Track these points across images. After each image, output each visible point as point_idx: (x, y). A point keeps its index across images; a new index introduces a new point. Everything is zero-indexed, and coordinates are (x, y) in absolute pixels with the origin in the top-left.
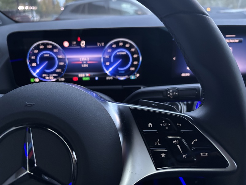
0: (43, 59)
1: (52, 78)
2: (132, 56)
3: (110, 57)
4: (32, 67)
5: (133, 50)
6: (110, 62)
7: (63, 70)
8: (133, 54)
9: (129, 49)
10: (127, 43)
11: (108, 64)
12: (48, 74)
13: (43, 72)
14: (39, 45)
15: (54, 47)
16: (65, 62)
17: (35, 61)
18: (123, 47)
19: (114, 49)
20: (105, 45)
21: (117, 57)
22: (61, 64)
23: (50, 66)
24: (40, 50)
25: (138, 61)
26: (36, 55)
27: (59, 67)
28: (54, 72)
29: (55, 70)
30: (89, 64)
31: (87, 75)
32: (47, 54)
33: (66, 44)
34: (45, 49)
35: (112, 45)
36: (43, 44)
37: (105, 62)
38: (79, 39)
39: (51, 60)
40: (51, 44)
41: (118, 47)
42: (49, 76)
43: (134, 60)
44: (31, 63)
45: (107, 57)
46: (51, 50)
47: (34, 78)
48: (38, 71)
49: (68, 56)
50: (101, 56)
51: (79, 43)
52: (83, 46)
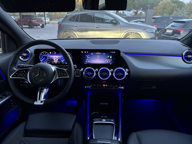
0: (44, 57)
4: (41, 59)
7: (49, 60)
11: (62, 59)
12: (45, 61)
14: (43, 53)
15: (47, 54)
17: (41, 57)
22: (49, 58)
23: (46, 59)
24: (43, 54)
26: (42, 55)
27: (48, 59)
28: (47, 61)
31: (56, 62)
32: (45, 55)
33: (50, 53)
34: (45, 54)
36: (44, 53)
37: (61, 58)
38: (54, 52)
39: (46, 57)
40: (46, 53)
44: (40, 58)
46: (46, 54)
47: (41, 62)
48: (42, 60)
49: (51, 56)
50: (60, 56)
51: (54, 53)
52: (55, 54)
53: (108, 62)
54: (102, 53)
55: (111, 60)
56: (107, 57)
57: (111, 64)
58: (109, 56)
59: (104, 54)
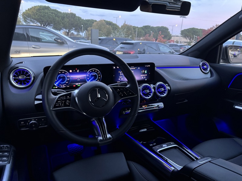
0: (60, 78)
1: (64, 86)
2: (98, 75)
3: (89, 76)
5: (98, 73)
6: (89, 78)
7: (69, 82)
8: (98, 74)
9: (97, 73)
10: (96, 70)
12: (62, 84)
13: (60, 83)
15: (65, 72)
16: (70, 79)
18: (95, 72)
19: (91, 73)
20: (87, 71)
21: (92, 76)
22: (68, 79)
23: (63, 81)
24: (59, 74)
25: (101, 77)
27: (67, 81)
28: (65, 83)
29: (66, 82)
30: (80, 79)
31: (79, 84)
32: (62, 75)
33: (71, 71)
34: (61, 73)
35: (90, 71)
36: (60, 71)
37: (87, 78)
38: (76, 69)
39: (64, 78)
41: (92, 72)
42: (62, 85)
43: (99, 77)
45: (88, 76)
46: (64, 74)
47: (56, 86)
48: (57, 83)
49: (71, 76)
50: (85, 76)
51: (76, 71)
52: (78, 72)
53: (143, 78)
54: (136, 68)
55: (146, 75)
56: (142, 72)
57: (146, 80)
58: (144, 71)
59: (139, 68)
